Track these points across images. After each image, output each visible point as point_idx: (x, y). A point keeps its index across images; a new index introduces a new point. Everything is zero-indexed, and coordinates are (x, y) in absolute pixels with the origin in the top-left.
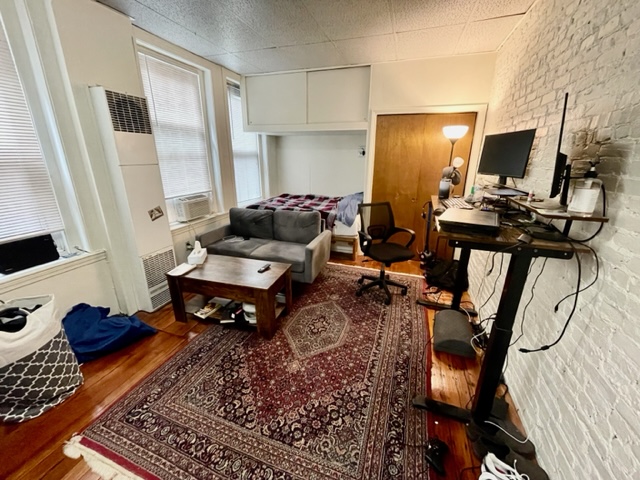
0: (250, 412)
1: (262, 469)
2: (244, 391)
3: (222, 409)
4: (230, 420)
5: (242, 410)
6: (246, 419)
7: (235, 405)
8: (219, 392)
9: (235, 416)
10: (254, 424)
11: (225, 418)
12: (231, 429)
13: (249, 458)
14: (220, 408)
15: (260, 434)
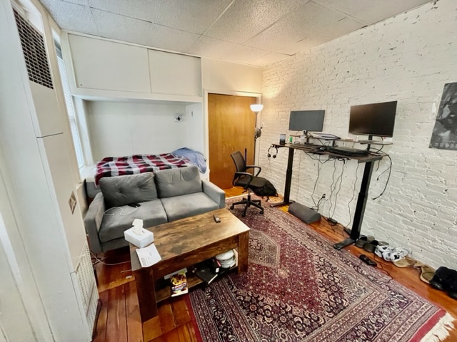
0: (310, 315)
1: (357, 330)
2: (288, 310)
3: (298, 332)
4: (312, 332)
5: (305, 320)
6: (315, 321)
7: (299, 322)
8: (280, 326)
9: (309, 326)
10: (321, 318)
11: (308, 334)
12: (320, 334)
13: (347, 334)
14: (296, 333)
15: (331, 319)
